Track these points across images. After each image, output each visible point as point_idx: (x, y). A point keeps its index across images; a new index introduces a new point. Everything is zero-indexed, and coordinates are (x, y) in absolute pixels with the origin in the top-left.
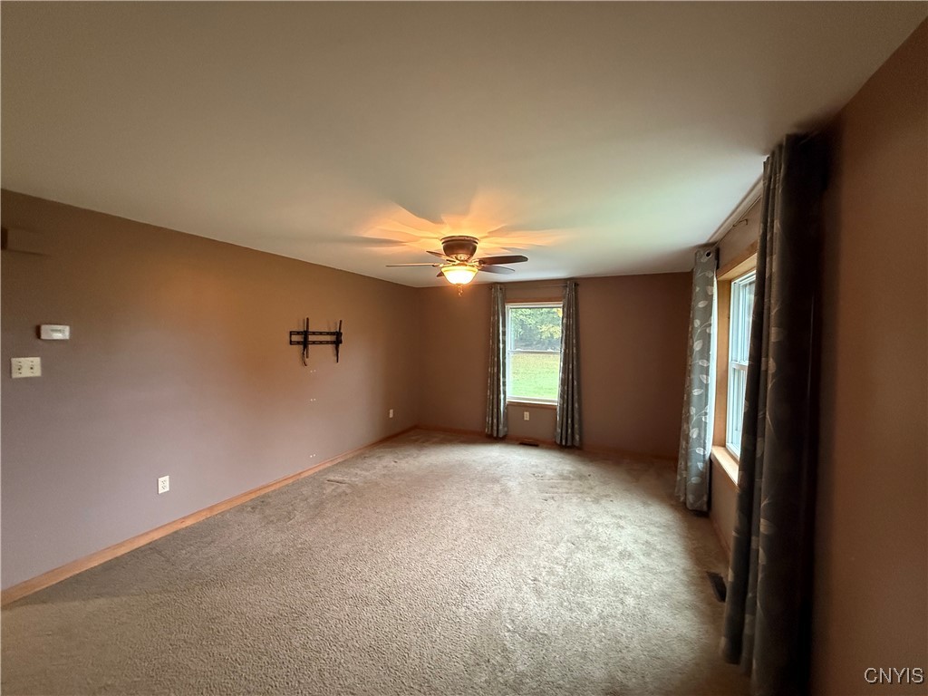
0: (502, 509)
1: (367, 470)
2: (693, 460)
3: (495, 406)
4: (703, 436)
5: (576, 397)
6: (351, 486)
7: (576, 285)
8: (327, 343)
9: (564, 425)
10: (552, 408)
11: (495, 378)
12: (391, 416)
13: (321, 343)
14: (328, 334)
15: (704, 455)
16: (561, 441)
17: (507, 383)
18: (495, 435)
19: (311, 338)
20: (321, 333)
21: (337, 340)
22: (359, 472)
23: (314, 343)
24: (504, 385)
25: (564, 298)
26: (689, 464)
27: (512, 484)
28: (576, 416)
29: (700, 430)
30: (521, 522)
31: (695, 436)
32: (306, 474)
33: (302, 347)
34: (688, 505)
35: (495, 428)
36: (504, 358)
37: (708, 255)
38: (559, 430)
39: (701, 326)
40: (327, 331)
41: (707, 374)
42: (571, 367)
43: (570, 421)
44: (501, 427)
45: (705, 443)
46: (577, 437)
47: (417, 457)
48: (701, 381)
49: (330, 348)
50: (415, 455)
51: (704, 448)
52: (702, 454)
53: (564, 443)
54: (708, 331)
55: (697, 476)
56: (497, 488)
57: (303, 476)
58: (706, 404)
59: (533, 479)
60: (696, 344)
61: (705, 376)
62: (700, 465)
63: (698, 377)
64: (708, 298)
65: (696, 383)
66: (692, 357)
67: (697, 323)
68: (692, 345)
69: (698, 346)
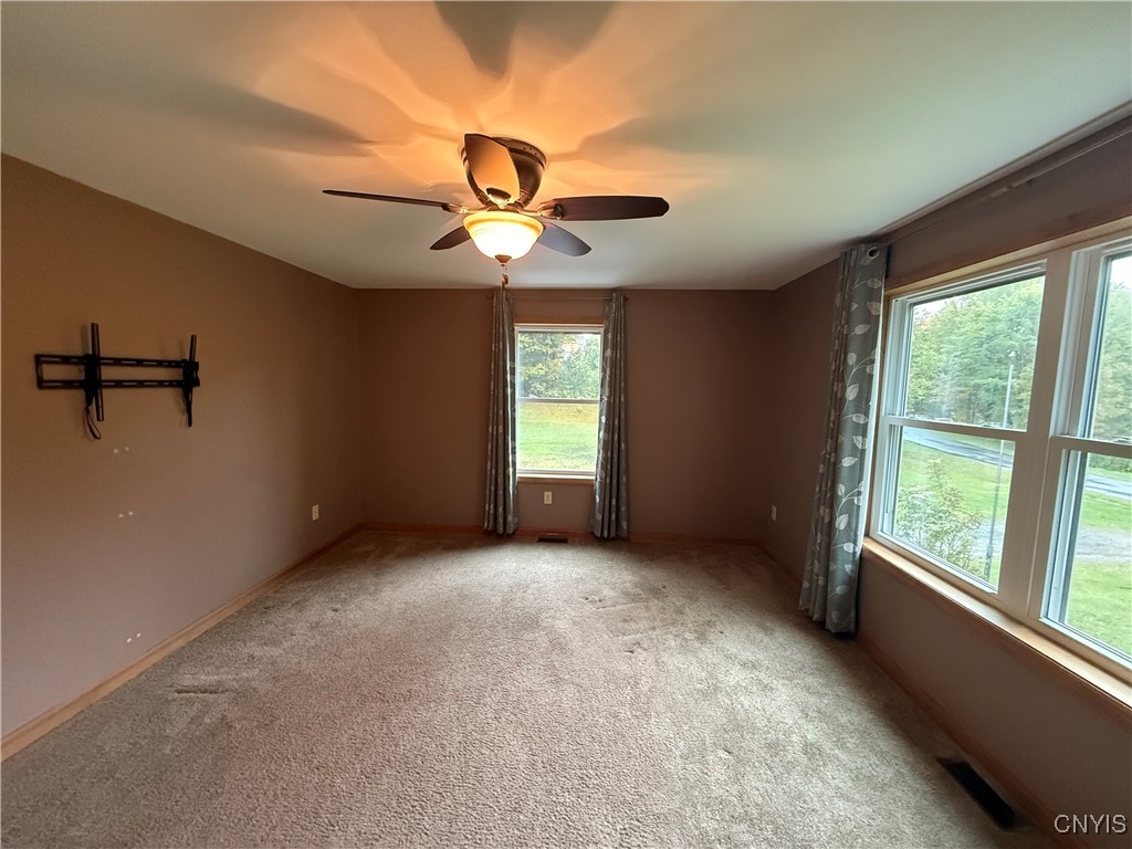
0: (570, 691)
1: (274, 642)
2: (839, 562)
3: (501, 486)
4: (854, 526)
5: (623, 467)
6: (242, 695)
7: (626, 299)
8: (160, 384)
9: (607, 507)
10: (588, 485)
11: (501, 442)
12: (315, 516)
13: (141, 384)
14: (160, 364)
15: (854, 553)
16: (602, 532)
17: (517, 450)
18: (501, 530)
19: (108, 373)
20: (139, 363)
21: (186, 377)
22: (258, 651)
23: (119, 384)
24: (514, 453)
25: (607, 318)
26: (833, 567)
27: (562, 625)
28: (623, 494)
29: (850, 518)
30: (615, 716)
31: (842, 527)
32: (113, 686)
33: (80, 394)
34: (829, 625)
35: (501, 520)
36: (514, 411)
37: (872, 254)
38: (599, 517)
39: (857, 363)
40: (159, 358)
41: (864, 435)
42: (617, 423)
43: (614, 502)
44: (510, 518)
45: (856, 535)
46: (624, 525)
47: (377, 591)
48: (855, 447)
49: (170, 397)
50: (372, 588)
51: (855, 544)
52: (851, 551)
53: (606, 535)
54: (868, 370)
55: (843, 584)
56: (542, 639)
57: (104, 692)
58: (861, 479)
59: (589, 608)
60: (849, 390)
61: (860, 438)
62: (848, 567)
63: (847, 439)
64: (871, 320)
65: (847, 447)
66: (841, 410)
67: (852, 358)
68: (844, 390)
69: (851, 393)
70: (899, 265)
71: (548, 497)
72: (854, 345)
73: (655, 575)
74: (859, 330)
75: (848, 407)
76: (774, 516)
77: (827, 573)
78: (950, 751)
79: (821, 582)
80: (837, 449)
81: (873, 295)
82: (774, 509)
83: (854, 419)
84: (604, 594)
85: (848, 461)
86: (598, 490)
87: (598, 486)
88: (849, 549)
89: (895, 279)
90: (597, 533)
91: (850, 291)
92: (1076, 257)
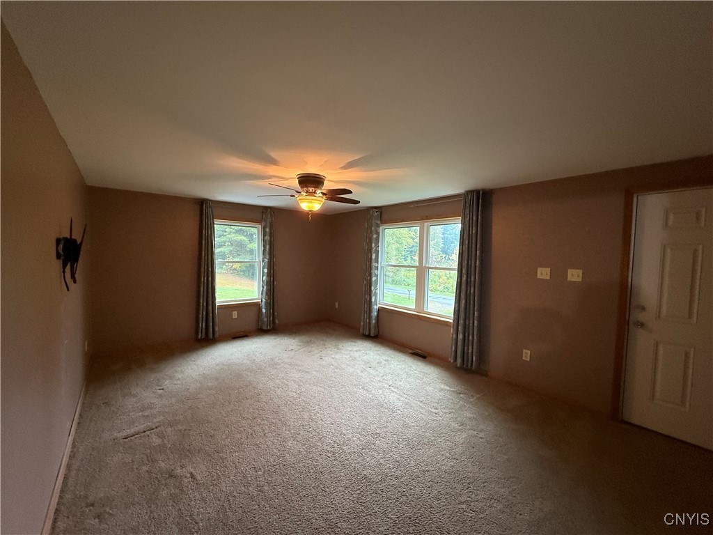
3: (210, 311)
4: (376, 300)
9: (269, 314)
10: (256, 306)
11: (210, 286)
12: (86, 349)
26: (372, 315)
29: (375, 297)
31: (373, 301)
34: (371, 335)
37: (376, 212)
39: (375, 246)
41: (378, 270)
45: (377, 303)
54: (377, 249)
55: (375, 319)
58: (377, 284)
60: (373, 255)
63: (374, 271)
64: (378, 233)
65: (373, 274)
66: (371, 262)
67: (373, 245)
68: (371, 255)
69: (374, 257)
70: (385, 217)
71: (235, 315)
72: (374, 241)
74: (375, 236)
75: (373, 261)
76: (337, 306)
77: (370, 317)
78: (411, 351)
79: (368, 321)
80: (370, 275)
81: (378, 226)
82: (337, 304)
83: (374, 264)
84: (291, 348)
85: (374, 279)
86: (263, 306)
87: (263, 304)
88: (375, 308)
89: (384, 222)
90: (265, 328)
91: (371, 223)
92: (426, 224)
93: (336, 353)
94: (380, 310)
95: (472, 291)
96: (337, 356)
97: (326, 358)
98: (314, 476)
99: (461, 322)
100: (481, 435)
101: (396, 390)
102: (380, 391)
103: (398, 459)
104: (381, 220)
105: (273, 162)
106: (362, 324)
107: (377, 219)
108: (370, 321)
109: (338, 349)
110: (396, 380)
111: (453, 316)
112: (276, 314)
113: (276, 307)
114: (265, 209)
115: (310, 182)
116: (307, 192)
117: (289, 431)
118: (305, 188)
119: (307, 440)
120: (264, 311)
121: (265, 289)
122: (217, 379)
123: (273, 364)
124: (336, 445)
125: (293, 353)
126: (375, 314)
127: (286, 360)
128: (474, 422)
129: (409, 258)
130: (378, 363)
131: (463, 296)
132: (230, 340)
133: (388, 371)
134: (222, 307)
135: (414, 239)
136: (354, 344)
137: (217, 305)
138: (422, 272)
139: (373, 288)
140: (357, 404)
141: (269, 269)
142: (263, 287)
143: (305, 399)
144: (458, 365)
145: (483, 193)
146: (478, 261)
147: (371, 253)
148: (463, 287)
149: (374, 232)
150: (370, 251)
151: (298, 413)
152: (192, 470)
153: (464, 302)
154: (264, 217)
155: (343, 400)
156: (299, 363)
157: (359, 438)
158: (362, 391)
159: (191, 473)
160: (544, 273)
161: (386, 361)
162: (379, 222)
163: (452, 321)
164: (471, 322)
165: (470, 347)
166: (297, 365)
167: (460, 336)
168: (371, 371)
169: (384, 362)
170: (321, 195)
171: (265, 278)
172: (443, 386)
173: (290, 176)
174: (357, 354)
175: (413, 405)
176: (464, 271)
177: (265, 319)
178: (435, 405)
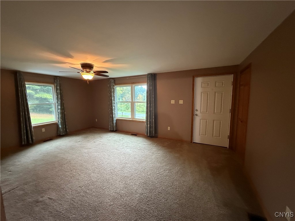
34: (114, 130)
37: (112, 80)
41: (115, 104)
63: (113, 105)
64: (114, 89)
65: (113, 106)
66: (112, 101)
67: (112, 94)
69: (113, 99)
70: (116, 82)
71: (43, 130)
72: (112, 92)
73: (84, 136)
74: (113, 90)
75: (113, 100)
77: (113, 123)
78: (131, 134)
80: (112, 106)
81: (114, 86)
82: (96, 120)
83: (113, 102)
84: (79, 141)
85: (113, 108)
86: (60, 124)
87: (60, 123)
88: (115, 119)
89: (116, 84)
90: (61, 134)
91: (111, 85)
92: (133, 85)
93: (101, 139)
94: (117, 120)
95: (152, 109)
96: (102, 140)
97: (97, 142)
98: (106, 182)
99: (149, 120)
100: (159, 155)
101: (129, 148)
102: (123, 149)
103: (135, 168)
104: (115, 83)
105: (70, 57)
106: (110, 126)
107: (113, 83)
108: (113, 124)
109: (101, 138)
110: (128, 144)
111: (145, 119)
112: (67, 127)
113: (66, 123)
114: (55, 77)
115: (87, 67)
116: (86, 71)
117: (90, 171)
118: (85, 69)
119: (99, 171)
120: (60, 126)
121: (60, 116)
122: (43, 160)
123: (72, 148)
124: (112, 170)
125: (80, 143)
126: (115, 122)
127: (78, 146)
128: (156, 152)
129: (121, 99)
130: (119, 140)
131: (149, 111)
132: (42, 143)
133: (124, 142)
134: (35, 127)
135: (122, 91)
136: (107, 135)
137: (32, 126)
138: (133, 104)
139: (113, 111)
140: (116, 155)
141: (61, 106)
142: (58, 115)
143: (93, 158)
144: (149, 135)
145: (154, 75)
146: (153, 99)
147: (111, 97)
148: (149, 108)
149: (112, 88)
150: (111, 96)
151: (92, 164)
152: (49, 197)
153: (149, 113)
154: (55, 81)
155: (109, 155)
156: (85, 146)
157: (120, 166)
158: (116, 150)
159: (49, 198)
160: (173, 102)
161: (122, 139)
162: (114, 84)
163: (145, 121)
164: (152, 120)
165: (152, 129)
166: (84, 147)
167: (149, 126)
168: (118, 143)
169: (121, 139)
170: (93, 73)
171: (59, 111)
172: (145, 143)
173: (77, 63)
174: (110, 138)
175: (136, 151)
176: (149, 102)
177: (61, 130)
178: (143, 149)
